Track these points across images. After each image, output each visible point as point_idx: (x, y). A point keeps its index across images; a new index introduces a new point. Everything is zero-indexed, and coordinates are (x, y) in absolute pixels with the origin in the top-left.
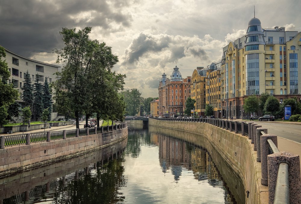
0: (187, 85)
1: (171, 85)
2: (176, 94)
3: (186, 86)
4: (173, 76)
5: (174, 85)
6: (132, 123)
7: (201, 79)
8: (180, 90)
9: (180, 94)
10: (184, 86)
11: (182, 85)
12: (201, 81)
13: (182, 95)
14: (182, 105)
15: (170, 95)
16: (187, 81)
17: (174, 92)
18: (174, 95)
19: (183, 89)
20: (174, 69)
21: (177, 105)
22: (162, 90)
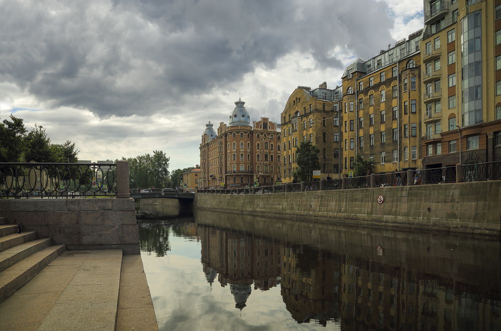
0: (262, 134)
1: (231, 133)
2: (241, 150)
3: (258, 135)
4: (235, 116)
5: (238, 132)
6: (155, 205)
7: (318, 105)
8: (249, 142)
9: (249, 151)
10: (255, 135)
11: (252, 133)
12: (316, 110)
13: (252, 153)
14: (252, 172)
15: (228, 151)
16: (261, 127)
17: (238, 146)
18: (238, 151)
19: (254, 141)
20: (237, 103)
21: (242, 172)
22: (208, 149)
